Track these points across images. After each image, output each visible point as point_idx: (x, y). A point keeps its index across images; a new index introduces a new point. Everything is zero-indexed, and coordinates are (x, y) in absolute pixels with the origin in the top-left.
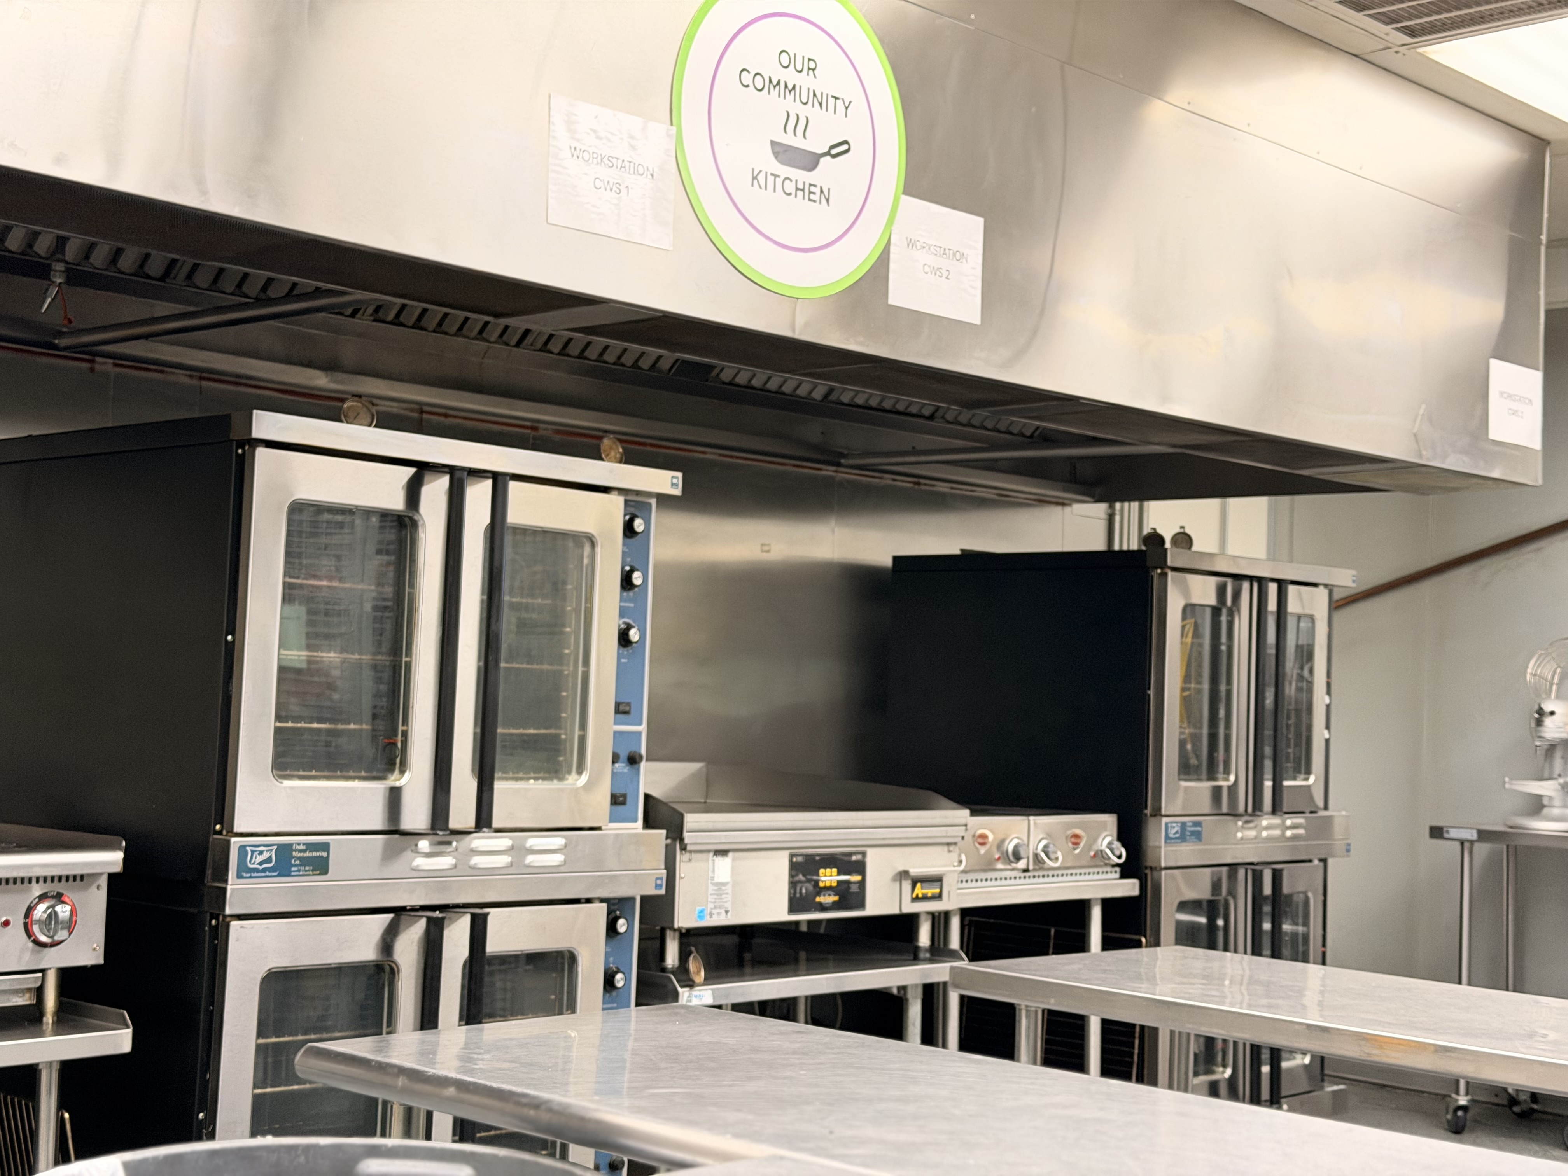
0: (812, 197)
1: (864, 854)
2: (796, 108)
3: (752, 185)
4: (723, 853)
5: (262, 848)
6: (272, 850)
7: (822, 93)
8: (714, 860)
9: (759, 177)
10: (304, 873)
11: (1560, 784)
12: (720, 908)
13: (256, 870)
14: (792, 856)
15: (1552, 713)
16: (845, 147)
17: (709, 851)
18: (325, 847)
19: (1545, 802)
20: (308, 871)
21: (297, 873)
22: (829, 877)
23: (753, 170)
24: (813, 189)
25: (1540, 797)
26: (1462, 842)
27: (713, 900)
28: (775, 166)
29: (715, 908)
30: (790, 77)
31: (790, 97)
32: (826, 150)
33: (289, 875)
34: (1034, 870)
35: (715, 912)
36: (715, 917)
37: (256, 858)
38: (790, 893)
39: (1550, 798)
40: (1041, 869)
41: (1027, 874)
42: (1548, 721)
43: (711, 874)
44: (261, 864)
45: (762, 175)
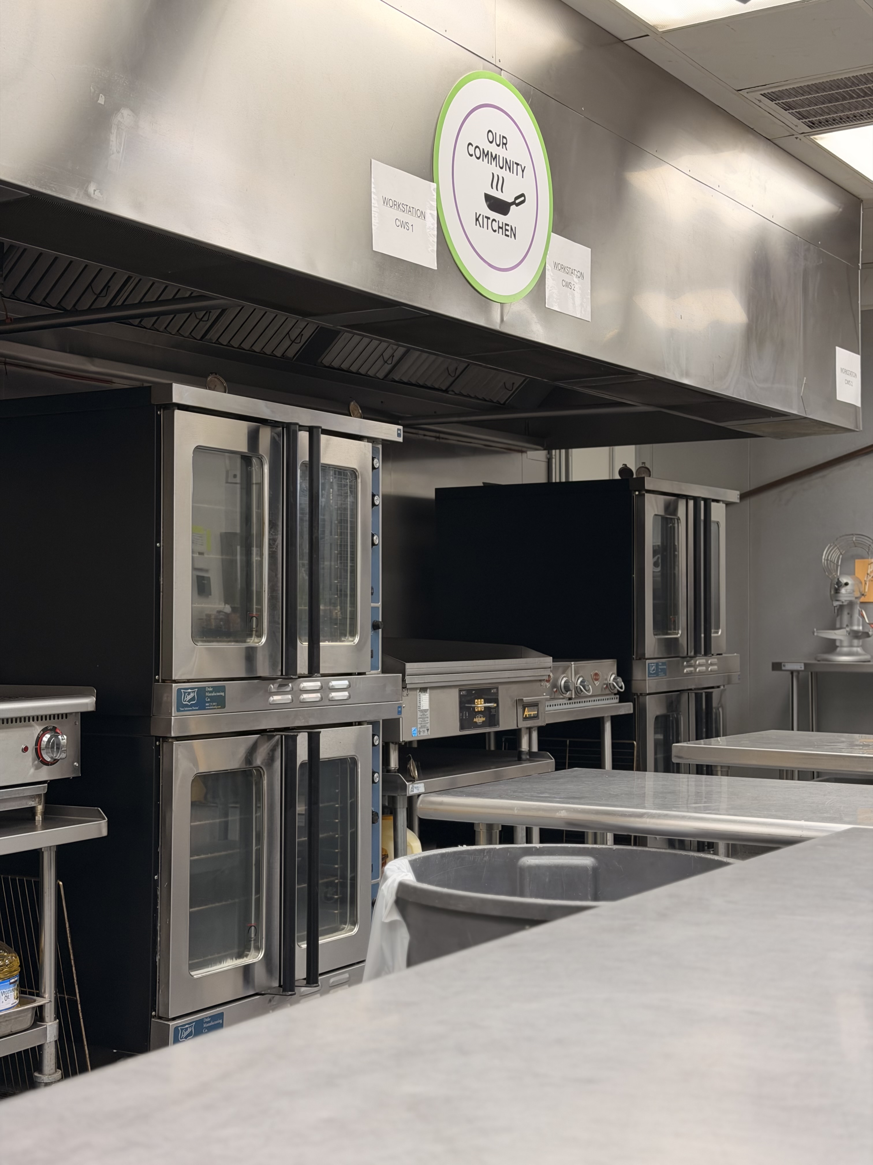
0: (507, 233)
1: (497, 688)
2: (497, 171)
3: (476, 225)
4: (424, 690)
5: (189, 690)
6: (195, 691)
7: (510, 161)
8: (420, 695)
9: (479, 219)
10: (213, 707)
11: (847, 631)
12: (424, 728)
13: (187, 706)
14: (460, 691)
15: (846, 584)
16: (522, 198)
17: (416, 689)
18: (223, 689)
19: (838, 644)
20: (214, 706)
21: (209, 707)
22: (480, 704)
23: (476, 213)
24: (507, 227)
25: (834, 641)
26: (792, 672)
27: (420, 722)
28: (487, 211)
29: (422, 727)
30: (493, 149)
31: (494, 163)
32: (513, 200)
33: (205, 709)
34: (575, 698)
35: (421, 730)
36: (422, 734)
37: (186, 698)
38: (460, 717)
39: (841, 641)
40: (579, 697)
41: (571, 701)
42: (843, 591)
43: (418, 705)
44: (189, 701)
45: (481, 217)
